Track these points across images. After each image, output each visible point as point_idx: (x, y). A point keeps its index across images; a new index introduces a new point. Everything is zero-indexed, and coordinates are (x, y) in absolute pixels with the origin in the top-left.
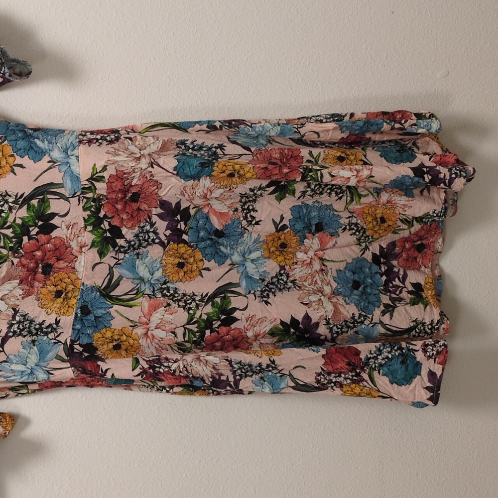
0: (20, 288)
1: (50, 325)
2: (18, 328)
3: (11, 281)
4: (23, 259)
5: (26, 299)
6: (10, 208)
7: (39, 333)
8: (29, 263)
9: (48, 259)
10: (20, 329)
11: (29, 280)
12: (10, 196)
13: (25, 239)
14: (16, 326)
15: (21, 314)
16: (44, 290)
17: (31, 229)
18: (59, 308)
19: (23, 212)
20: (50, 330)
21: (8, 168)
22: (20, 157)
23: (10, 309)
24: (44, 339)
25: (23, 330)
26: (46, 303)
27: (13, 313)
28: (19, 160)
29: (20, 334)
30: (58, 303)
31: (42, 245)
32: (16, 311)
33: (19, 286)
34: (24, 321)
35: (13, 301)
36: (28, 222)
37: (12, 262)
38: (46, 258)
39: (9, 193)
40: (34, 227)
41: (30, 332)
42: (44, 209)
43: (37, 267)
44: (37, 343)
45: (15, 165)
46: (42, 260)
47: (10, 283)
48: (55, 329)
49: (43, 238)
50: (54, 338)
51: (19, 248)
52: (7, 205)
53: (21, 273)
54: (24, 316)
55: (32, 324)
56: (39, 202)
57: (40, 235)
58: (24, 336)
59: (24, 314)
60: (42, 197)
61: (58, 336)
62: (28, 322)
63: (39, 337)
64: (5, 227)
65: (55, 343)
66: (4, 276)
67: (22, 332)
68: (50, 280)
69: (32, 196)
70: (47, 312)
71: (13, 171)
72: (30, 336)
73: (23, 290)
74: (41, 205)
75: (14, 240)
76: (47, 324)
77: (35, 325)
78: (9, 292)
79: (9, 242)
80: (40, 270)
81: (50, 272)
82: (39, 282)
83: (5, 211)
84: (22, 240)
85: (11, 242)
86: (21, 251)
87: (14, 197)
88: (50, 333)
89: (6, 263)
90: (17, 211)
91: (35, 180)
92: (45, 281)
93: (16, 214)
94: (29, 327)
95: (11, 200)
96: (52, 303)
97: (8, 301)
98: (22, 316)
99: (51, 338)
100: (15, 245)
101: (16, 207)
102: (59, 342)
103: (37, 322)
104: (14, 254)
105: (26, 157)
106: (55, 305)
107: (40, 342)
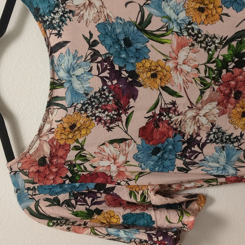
0: (217, 108)
1: (237, 137)
2: (214, 137)
3: (211, 103)
4: (221, 86)
5: (221, 117)
6: (216, 48)
7: (228, 142)
8: (225, 89)
9: (239, 87)
10: (215, 138)
11: (225, 102)
12: (217, 38)
13: (224, 71)
14: (212, 136)
15: (217, 127)
16: (234, 111)
17: (229, 64)
18: (243, 125)
19: (225, 51)
20: (235, 140)
21: (217, 16)
22: (227, 8)
23: (209, 123)
24: (231, 146)
25: (217, 139)
26: (235, 120)
27: (211, 126)
28: (225, 10)
29: (215, 142)
30: (243, 121)
31: (236, 77)
32: (213, 125)
33: (217, 107)
34: (218, 133)
35: (212, 118)
36: (228, 58)
37: (213, 88)
38: (238, 86)
39: (217, 36)
40: (231, 63)
41: (222, 141)
42: (240, 49)
43: (231, 93)
44: (225, 149)
45: (222, 14)
46: (235, 88)
47: (211, 104)
48: (239, 140)
49: (237, 71)
50: (237, 146)
51: (219, 78)
52: (214, 45)
53: (219, 97)
54: (219, 129)
55: (224, 135)
56: (237, 43)
57: (236, 69)
58: (217, 143)
59: (219, 127)
60: (240, 39)
61: (240, 145)
62: (221, 133)
63: (227, 145)
64: (211, 62)
65: (238, 150)
66: (207, 99)
67: (217, 141)
68: (239, 103)
69: (233, 39)
70: (235, 127)
71: (221, 19)
72: (221, 143)
73: (219, 110)
74: (239, 46)
75: (216, 72)
76: (234, 136)
77: (226, 136)
78: (210, 111)
79: (212, 74)
80: (233, 95)
81: (240, 97)
82: (231, 104)
83: (212, 50)
84: (222, 72)
85: (214, 74)
86: (220, 80)
87: (220, 39)
88: (235, 142)
89: (209, 89)
90: (221, 50)
91: (237, 26)
92: (235, 104)
93: (219, 52)
94: (222, 137)
95: (217, 41)
96: (239, 121)
97: (208, 117)
98: (217, 128)
99: (235, 146)
100: (216, 75)
101: (220, 47)
102: (241, 149)
103: (228, 134)
104: (215, 82)
105: (231, 8)
106: (241, 122)
107: (228, 148)
